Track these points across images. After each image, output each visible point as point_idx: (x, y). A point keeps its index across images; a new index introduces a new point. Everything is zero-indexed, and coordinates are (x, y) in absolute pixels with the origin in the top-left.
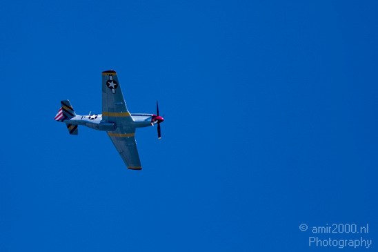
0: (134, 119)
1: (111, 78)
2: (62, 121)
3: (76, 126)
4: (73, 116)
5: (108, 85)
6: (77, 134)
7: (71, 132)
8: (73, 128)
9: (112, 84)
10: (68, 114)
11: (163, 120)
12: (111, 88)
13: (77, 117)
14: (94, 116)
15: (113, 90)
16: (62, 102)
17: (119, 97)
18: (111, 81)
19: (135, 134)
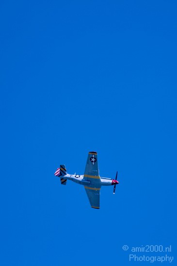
0: (102, 180)
1: (93, 156)
2: (59, 176)
3: (66, 180)
4: (66, 174)
5: (91, 159)
6: (65, 184)
7: (62, 183)
8: (64, 181)
9: (93, 160)
10: (63, 173)
11: (118, 183)
12: (92, 161)
13: (68, 175)
14: (78, 176)
15: (93, 163)
16: (61, 166)
17: (96, 167)
18: (93, 158)
19: (100, 189)
